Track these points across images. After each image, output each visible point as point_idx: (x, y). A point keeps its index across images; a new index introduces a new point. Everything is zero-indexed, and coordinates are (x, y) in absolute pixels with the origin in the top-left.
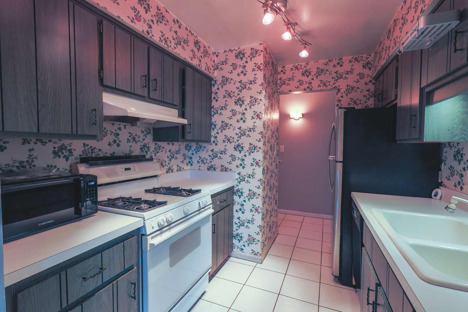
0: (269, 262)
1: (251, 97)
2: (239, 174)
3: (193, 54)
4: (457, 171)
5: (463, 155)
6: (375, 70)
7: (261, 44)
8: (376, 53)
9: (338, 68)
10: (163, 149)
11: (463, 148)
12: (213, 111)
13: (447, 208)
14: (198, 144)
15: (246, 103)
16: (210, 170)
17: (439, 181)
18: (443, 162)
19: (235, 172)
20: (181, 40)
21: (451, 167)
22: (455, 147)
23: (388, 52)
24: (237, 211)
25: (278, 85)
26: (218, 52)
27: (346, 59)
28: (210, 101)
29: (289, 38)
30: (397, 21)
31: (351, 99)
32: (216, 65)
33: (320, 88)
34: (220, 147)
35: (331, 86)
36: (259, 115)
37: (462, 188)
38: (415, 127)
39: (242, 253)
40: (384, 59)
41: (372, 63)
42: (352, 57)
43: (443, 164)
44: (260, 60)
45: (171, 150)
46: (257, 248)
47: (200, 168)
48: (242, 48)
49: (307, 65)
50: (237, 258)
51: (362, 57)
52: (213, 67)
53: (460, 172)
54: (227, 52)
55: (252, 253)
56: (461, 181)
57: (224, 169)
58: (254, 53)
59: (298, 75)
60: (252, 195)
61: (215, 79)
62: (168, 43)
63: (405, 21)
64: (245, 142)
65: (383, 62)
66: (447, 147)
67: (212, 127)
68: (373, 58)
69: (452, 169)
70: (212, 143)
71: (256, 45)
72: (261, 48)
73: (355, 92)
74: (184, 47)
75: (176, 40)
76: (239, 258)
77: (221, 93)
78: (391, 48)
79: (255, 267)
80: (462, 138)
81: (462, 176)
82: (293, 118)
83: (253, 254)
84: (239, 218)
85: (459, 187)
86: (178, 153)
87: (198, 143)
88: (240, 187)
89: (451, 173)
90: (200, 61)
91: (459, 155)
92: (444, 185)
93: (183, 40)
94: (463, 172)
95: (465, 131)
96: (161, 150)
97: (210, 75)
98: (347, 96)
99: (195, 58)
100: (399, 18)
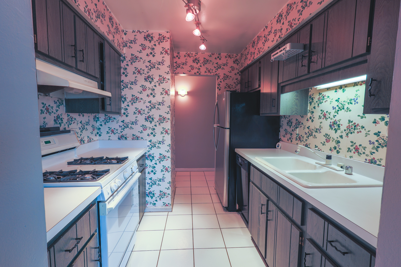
0: (177, 209)
1: (160, 75)
2: (150, 141)
3: (109, 29)
4: (289, 132)
5: (292, 123)
6: (242, 66)
7: (167, 32)
8: (242, 54)
9: (218, 60)
10: (75, 121)
11: (292, 119)
12: (122, 85)
13: (296, 151)
14: (107, 115)
15: (155, 80)
16: (121, 139)
17: (279, 138)
18: (281, 127)
19: (146, 140)
20: (100, 13)
21: (286, 129)
22: (288, 118)
23: (253, 56)
24: (149, 173)
25: (174, 68)
26: (126, 30)
27: (223, 54)
28: (119, 75)
29: (198, 34)
30: (260, 38)
31: (226, 84)
32: (124, 43)
33: (206, 74)
34: (131, 118)
35: (214, 73)
36: (167, 92)
37: (291, 141)
38: (274, 106)
39: (155, 207)
40: (250, 60)
41: (239, 60)
42: (227, 54)
43: (281, 128)
44: (167, 45)
45: (81, 121)
46: (168, 200)
47: (110, 138)
48: (150, 32)
49: (196, 54)
50: (150, 212)
51: (233, 55)
52: (122, 44)
53: (290, 132)
54: (136, 32)
55: (164, 205)
56: (291, 137)
57: (136, 138)
58: (162, 38)
59: (190, 61)
60: (162, 158)
61: (123, 56)
62: (91, 15)
63: (267, 39)
64: (155, 113)
65: (249, 62)
66: (283, 118)
67: (122, 100)
68: (239, 57)
69: (286, 131)
70: (123, 114)
71: (163, 32)
72: (168, 35)
73: (229, 79)
74: (102, 21)
75: (96, 12)
76: (153, 212)
77: (131, 69)
78: (256, 54)
79: (168, 215)
80: (296, 113)
81: (291, 134)
82: (180, 95)
83: (165, 205)
84: (151, 179)
85: (290, 141)
86: (88, 124)
87: (107, 114)
88: (151, 152)
89: (286, 133)
90: (114, 37)
91: (290, 123)
92: (282, 140)
93: (101, 13)
94: (292, 132)
95: (297, 109)
96: (73, 122)
97: (120, 51)
98: (224, 81)
99: (110, 34)
100: (262, 36)
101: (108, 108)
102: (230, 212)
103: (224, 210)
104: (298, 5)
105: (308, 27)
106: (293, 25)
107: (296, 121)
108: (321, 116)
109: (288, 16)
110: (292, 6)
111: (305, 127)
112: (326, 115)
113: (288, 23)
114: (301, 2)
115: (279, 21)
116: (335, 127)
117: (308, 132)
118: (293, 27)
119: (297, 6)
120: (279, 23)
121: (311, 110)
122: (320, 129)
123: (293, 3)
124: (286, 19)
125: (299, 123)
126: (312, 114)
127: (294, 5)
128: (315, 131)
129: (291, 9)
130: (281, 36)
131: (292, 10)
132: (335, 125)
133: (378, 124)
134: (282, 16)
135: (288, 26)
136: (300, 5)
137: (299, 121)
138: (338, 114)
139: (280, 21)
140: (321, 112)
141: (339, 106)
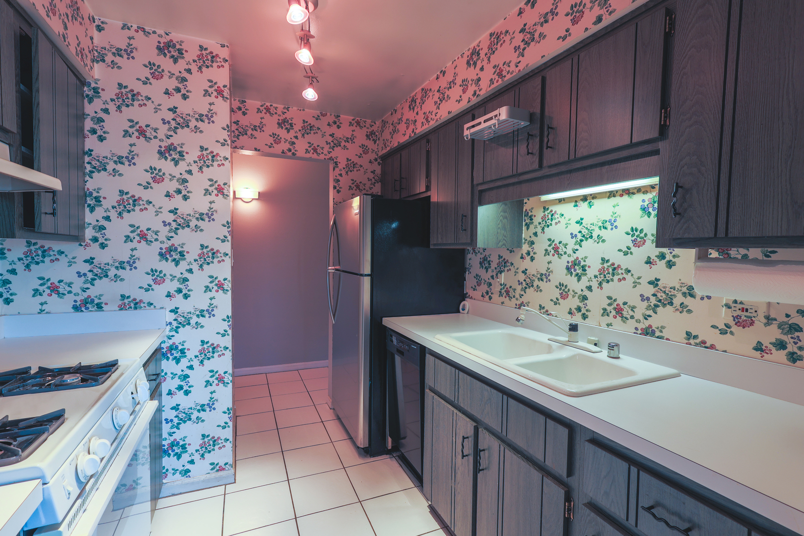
0: (247, 475)
1: (202, 147)
2: (175, 311)
4: (484, 280)
5: (491, 262)
6: (385, 146)
7: (223, 46)
8: (384, 123)
9: (334, 129)
11: (490, 255)
12: (88, 163)
13: (518, 320)
14: (35, 244)
15: (189, 158)
16: (83, 309)
17: (465, 292)
18: (467, 270)
19: (162, 308)
21: (477, 275)
22: (481, 254)
23: (412, 127)
24: (170, 393)
25: (233, 134)
26: (102, 19)
27: (345, 118)
28: (80, 133)
30: (428, 92)
31: (352, 180)
32: (97, 51)
33: (308, 155)
34: (118, 250)
35: (325, 155)
36: (223, 189)
37: (490, 298)
38: (465, 230)
39: (186, 480)
40: (404, 135)
41: (378, 134)
42: (353, 118)
43: (467, 272)
44: (222, 77)
46: (223, 455)
47: (45, 307)
48: (175, 36)
49: (286, 111)
50: (174, 495)
51: (365, 122)
52: (90, 52)
53: (487, 281)
54: (133, 29)
55: (212, 469)
56: (489, 290)
57: (130, 304)
58: (206, 59)
59: (271, 125)
60: (208, 351)
61: (93, 85)
63: (446, 96)
64: (190, 241)
65: (402, 138)
66: (471, 253)
67: (88, 202)
68: (378, 127)
69: (478, 278)
70: (89, 242)
71: (212, 44)
72: (224, 53)
73: (357, 171)
76: (181, 494)
77: (115, 123)
78: (419, 124)
79: (225, 495)
81: (490, 285)
82: (241, 198)
83: (216, 469)
84: (176, 408)
85: (487, 297)
87: (33, 241)
88: (177, 339)
89: (477, 282)
90: (66, 28)
91: (485, 262)
92: (469, 296)
94: (491, 281)
95: (505, 237)
97: (84, 71)
98: (348, 175)
99: (54, 14)
100: (433, 90)
101: (46, 223)
102: (374, 457)
103: (360, 454)
104: (514, 37)
105: (538, 81)
106: (504, 73)
107: (499, 259)
108: (549, 250)
109: (492, 56)
110: (501, 38)
111: (517, 271)
112: (558, 248)
113: (494, 70)
114: (520, 32)
115: (473, 64)
116: (577, 271)
117: (525, 280)
118: (505, 77)
119: (512, 38)
120: (472, 67)
121: (529, 239)
122: (549, 275)
123: (504, 32)
124: (489, 60)
125: (505, 264)
126: (531, 246)
127: (506, 35)
128: (539, 279)
129: (499, 44)
130: (478, 93)
131: (502, 44)
132: (576, 267)
133: (654, 265)
134: (478, 54)
135: (494, 74)
136: (519, 37)
137: (504, 259)
138: (581, 246)
139: (475, 64)
140: (549, 243)
141: (583, 232)
